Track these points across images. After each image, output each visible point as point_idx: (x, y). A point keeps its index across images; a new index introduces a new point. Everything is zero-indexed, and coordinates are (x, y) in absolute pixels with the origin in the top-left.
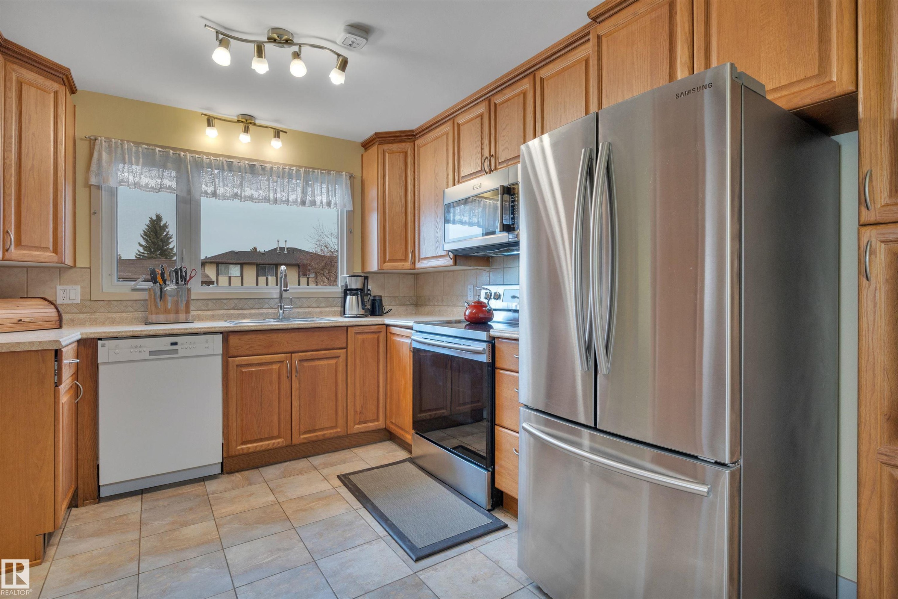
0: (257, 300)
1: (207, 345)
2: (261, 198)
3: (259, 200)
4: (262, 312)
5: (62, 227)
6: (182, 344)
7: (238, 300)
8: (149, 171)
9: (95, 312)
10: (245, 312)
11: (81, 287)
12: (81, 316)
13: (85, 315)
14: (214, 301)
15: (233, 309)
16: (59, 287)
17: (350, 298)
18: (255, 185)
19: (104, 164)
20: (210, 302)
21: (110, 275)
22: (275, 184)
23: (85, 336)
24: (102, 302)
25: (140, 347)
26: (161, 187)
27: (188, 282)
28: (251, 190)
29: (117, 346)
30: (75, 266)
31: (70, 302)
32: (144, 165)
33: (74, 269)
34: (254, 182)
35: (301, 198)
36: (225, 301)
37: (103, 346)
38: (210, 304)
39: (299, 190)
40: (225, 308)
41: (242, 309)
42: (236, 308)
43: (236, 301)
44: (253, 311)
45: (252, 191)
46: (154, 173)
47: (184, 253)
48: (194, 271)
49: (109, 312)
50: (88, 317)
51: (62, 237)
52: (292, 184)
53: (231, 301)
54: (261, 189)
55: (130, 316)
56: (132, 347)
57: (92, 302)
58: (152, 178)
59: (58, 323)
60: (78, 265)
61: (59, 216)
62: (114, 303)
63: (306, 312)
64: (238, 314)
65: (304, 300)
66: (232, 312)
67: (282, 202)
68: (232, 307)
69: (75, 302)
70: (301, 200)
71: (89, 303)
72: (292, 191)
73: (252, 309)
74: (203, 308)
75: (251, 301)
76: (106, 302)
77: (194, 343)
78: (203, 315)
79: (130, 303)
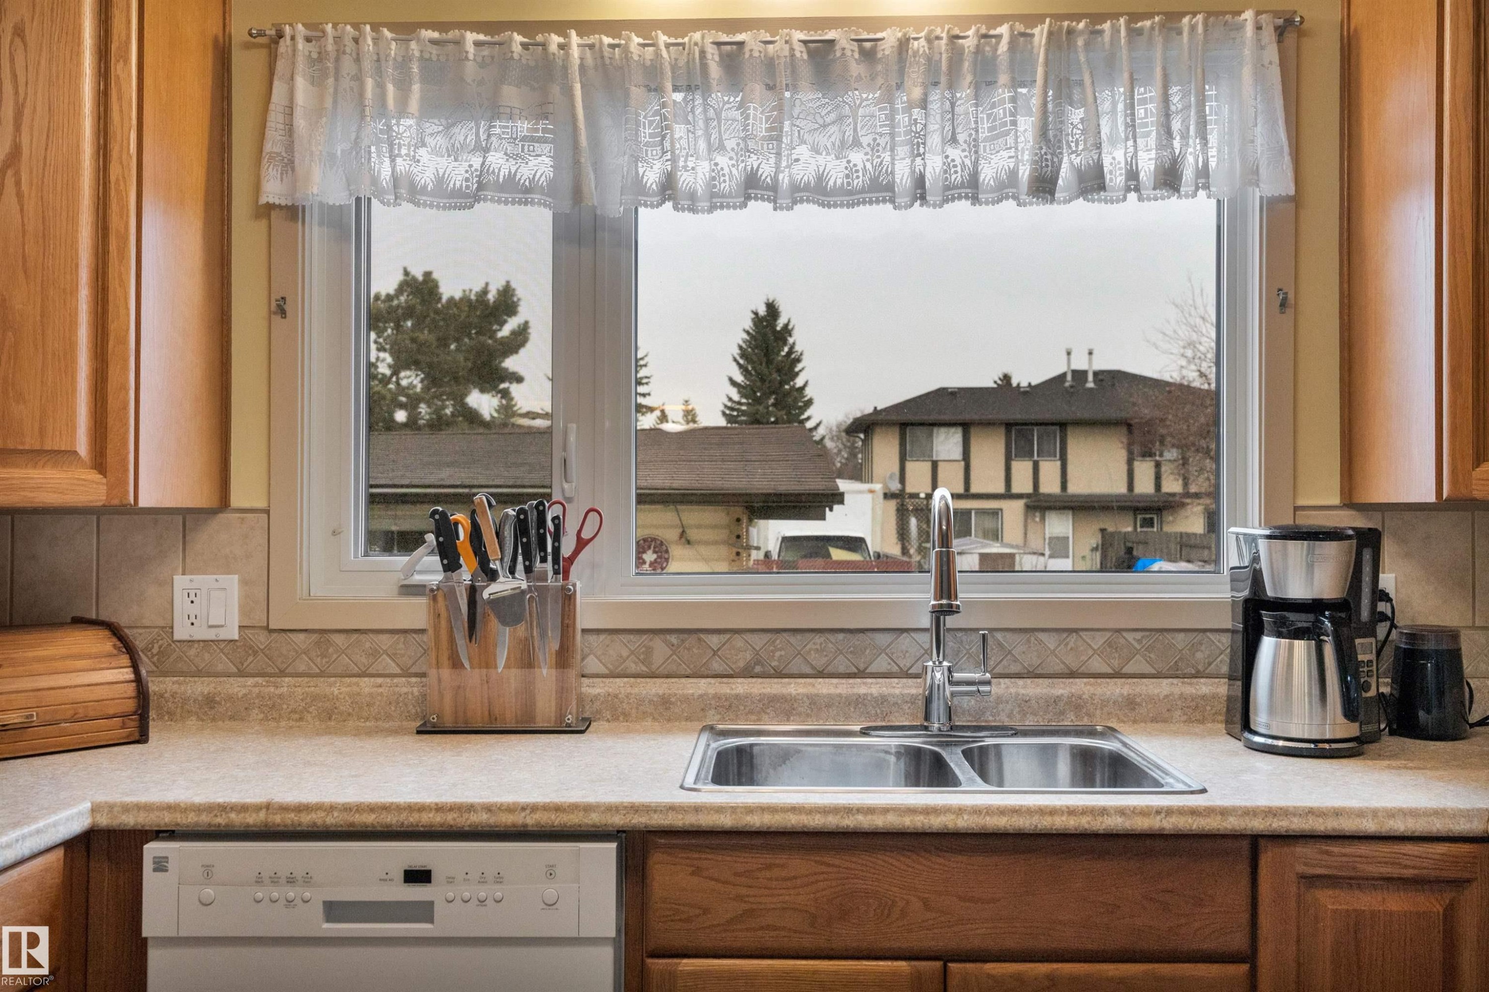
0: (841, 636)
1: (551, 893)
2: (858, 183)
3: (851, 193)
4: (863, 690)
5: (125, 368)
6: (451, 880)
7: (766, 637)
8: (448, 127)
9: (282, 674)
10: (794, 688)
11: (244, 582)
12: (236, 687)
13: (251, 681)
14: (673, 639)
15: (747, 673)
16: (181, 582)
17: (1277, 647)
18: (833, 129)
19: (300, 123)
20: (658, 644)
21: (334, 533)
22: (917, 113)
23: (104, 821)
24: (302, 636)
25: (291, 881)
26: (481, 186)
27: (571, 560)
28: (818, 152)
29: (208, 870)
30: (224, 503)
31: (211, 635)
32: (429, 109)
33: (223, 517)
34: (833, 116)
35: (1035, 162)
36: (714, 641)
37: (161, 866)
38: (660, 649)
39: (1027, 125)
40: (717, 666)
41: (779, 675)
42: (758, 669)
43: (758, 641)
44: (825, 687)
45: (821, 159)
46: (464, 133)
47: (572, 438)
48: (593, 517)
49: (322, 674)
50: (256, 690)
51: (125, 407)
52: (993, 106)
53: (738, 641)
54: (856, 143)
55: (381, 694)
56: (259, 881)
57: (275, 635)
58: (454, 152)
59: (133, 724)
60: (237, 500)
61: (113, 327)
62: (339, 639)
63: (1057, 700)
64: (762, 697)
65: (1050, 641)
66: (741, 687)
67: (950, 192)
68: (741, 664)
69: (224, 635)
70: (1034, 170)
71: (262, 639)
72: (997, 137)
73: (821, 674)
74: (633, 668)
75: (819, 639)
76: (315, 637)
77: (499, 879)
78: (628, 696)
79: (385, 641)
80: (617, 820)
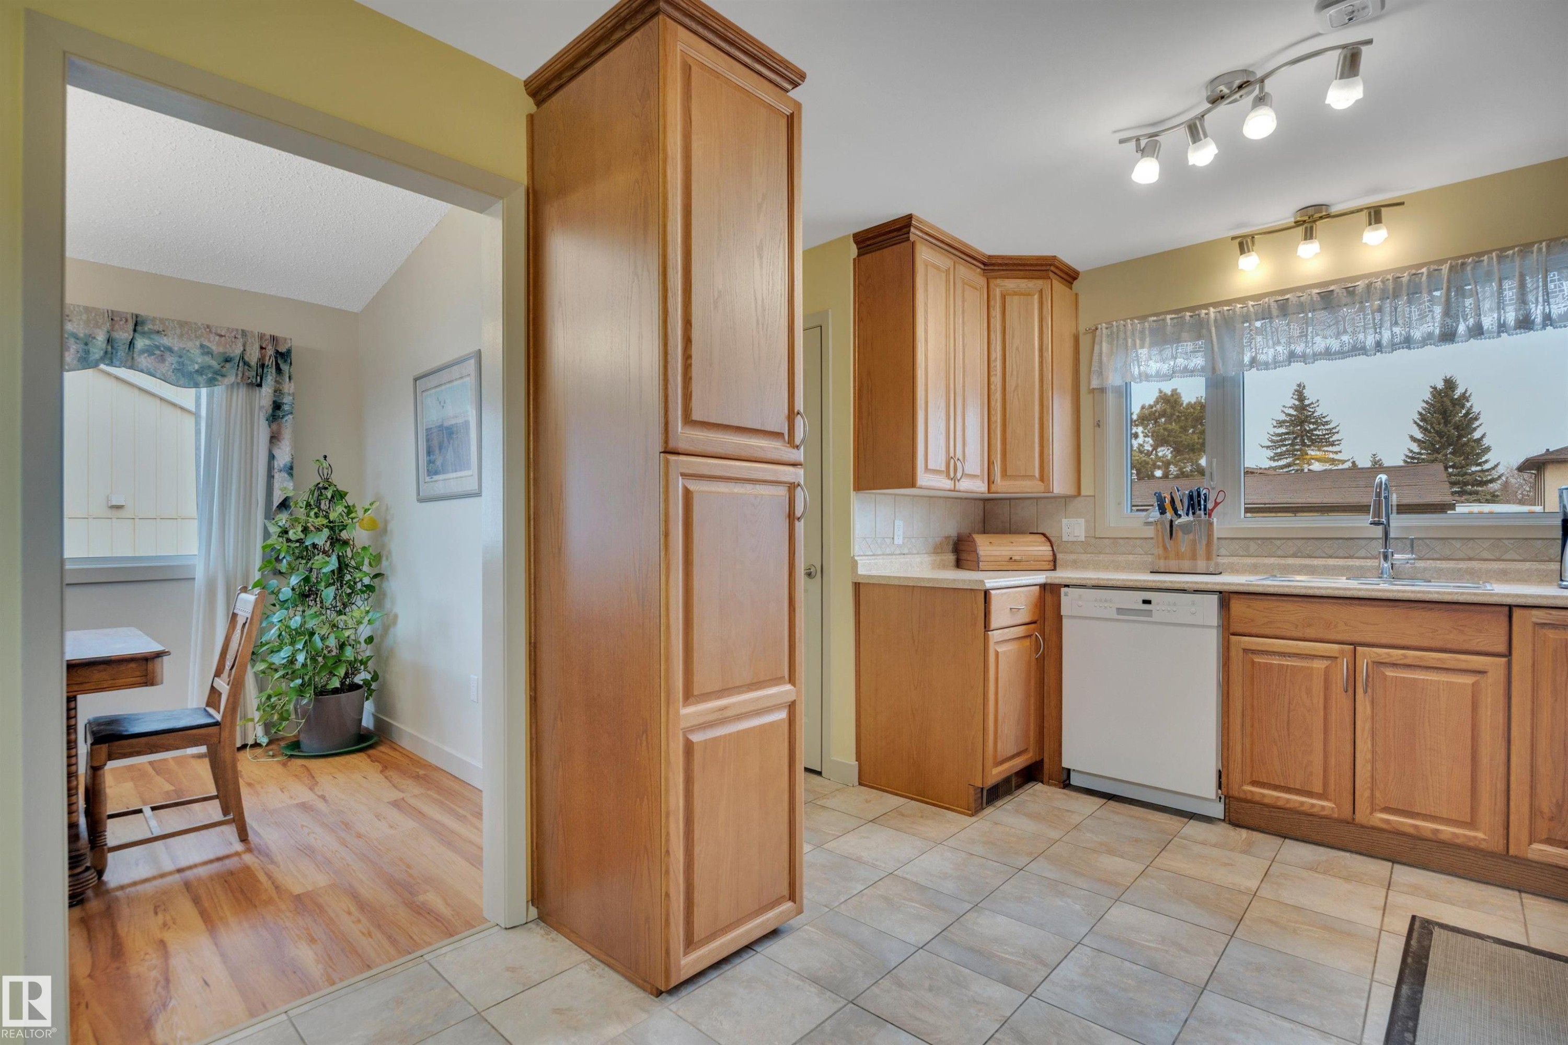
0: (1340, 541)
1: (1193, 610)
2: (1346, 349)
3: (1343, 353)
4: (1352, 563)
5: (1049, 449)
6: (1158, 604)
7: (1303, 541)
8: (1161, 351)
9: (1100, 553)
10: (1316, 562)
11: (1086, 521)
12: (1084, 557)
13: (1089, 555)
14: (1259, 542)
15: (1294, 556)
16: (1064, 521)
18: (1334, 327)
19: (1105, 359)
20: (1252, 543)
21: (1119, 504)
22: (1378, 316)
23: (1049, 581)
24: (1107, 540)
25: (1106, 601)
26: (1174, 372)
27: (1212, 510)
28: (1326, 338)
29: (1080, 596)
30: (1079, 494)
31: (1075, 539)
32: (1153, 344)
33: (1079, 499)
34: (1333, 322)
35: (1441, 328)
36: (1278, 543)
37: (1066, 595)
38: (1253, 546)
39: (1438, 310)
40: (1279, 553)
41: (1310, 557)
42: (1299, 554)
43: (1299, 543)
44: (1331, 562)
45: (1328, 341)
46: (1168, 352)
47: (1214, 464)
48: (1222, 494)
49: (1115, 553)
50: (1091, 558)
51: (1049, 461)
52: (1420, 304)
53: (1290, 543)
54: (1345, 332)
56: (1096, 601)
57: (1097, 540)
58: (1163, 361)
59: (1052, 564)
60: (1083, 492)
61: (1045, 436)
62: (1121, 541)
63: (1459, 570)
64: (1301, 565)
65: (1458, 544)
66: (1290, 561)
67: (1394, 347)
68: (1291, 552)
69: (1079, 539)
70: (1441, 331)
71: (1093, 540)
72: (1422, 318)
73: (1330, 557)
74: (1241, 553)
75: (1330, 542)
76: (1111, 540)
77: (1175, 604)
78: (1238, 563)
79: (1138, 542)
80: (1218, 588)
